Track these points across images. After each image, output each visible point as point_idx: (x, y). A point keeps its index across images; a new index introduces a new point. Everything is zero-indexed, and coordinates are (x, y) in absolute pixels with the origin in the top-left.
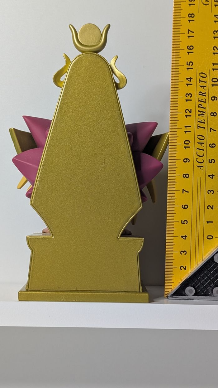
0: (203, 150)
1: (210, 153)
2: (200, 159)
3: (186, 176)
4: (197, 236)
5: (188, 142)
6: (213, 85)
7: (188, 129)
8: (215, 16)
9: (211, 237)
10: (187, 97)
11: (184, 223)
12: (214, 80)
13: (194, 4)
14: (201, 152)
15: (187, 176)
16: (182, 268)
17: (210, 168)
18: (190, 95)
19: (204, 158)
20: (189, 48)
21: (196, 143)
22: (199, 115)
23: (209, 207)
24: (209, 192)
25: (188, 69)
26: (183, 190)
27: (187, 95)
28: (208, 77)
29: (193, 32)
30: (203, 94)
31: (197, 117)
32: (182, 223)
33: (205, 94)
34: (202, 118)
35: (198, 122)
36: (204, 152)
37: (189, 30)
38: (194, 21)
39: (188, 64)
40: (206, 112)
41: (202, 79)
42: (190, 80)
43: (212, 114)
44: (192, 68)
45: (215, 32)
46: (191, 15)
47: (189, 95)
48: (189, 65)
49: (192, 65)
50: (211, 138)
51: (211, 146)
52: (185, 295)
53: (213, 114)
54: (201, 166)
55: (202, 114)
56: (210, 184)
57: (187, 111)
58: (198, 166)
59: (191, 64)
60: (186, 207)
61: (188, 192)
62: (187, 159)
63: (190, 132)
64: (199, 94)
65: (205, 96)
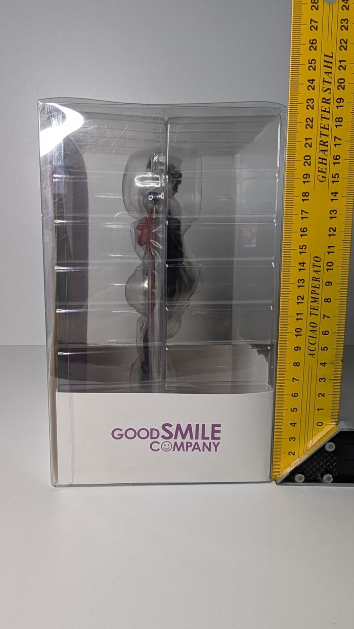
0: (316, 338)
1: (323, 341)
2: (312, 347)
3: (296, 364)
4: (307, 422)
5: (300, 330)
6: (328, 270)
7: (300, 317)
8: (332, 193)
9: (321, 424)
10: (299, 283)
11: (294, 411)
12: (328, 264)
13: (309, 182)
14: (312, 341)
15: (298, 364)
16: (290, 453)
17: (323, 356)
18: (303, 281)
19: (316, 346)
20: (302, 230)
21: (308, 330)
22: (311, 302)
23: (320, 395)
24: (321, 380)
25: (301, 253)
26: (293, 378)
27: (299, 281)
28: (322, 261)
29: (307, 213)
30: (317, 280)
31: (310, 304)
32: (291, 411)
33: (319, 280)
34: (314, 305)
35: (311, 308)
36: (317, 340)
37: (302, 211)
38: (308, 200)
39: (301, 247)
40: (320, 299)
41: (316, 264)
42: (302, 265)
43: (326, 300)
44: (305, 252)
45: (332, 212)
46: (305, 193)
47: (301, 280)
48: (302, 249)
49: (305, 249)
50: (323, 325)
51: (324, 333)
52: (293, 481)
53: (328, 300)
54: (312, 355)
55: (315, 300)
56: (322, 371)
57: (299, 298)
58: (310, 354)
59: (304, 247)
60: (296, 395)
61: (298, 380)
62: (298, 347)
63: (302, 319)
64: (313, 280)
65: (319, 281)
